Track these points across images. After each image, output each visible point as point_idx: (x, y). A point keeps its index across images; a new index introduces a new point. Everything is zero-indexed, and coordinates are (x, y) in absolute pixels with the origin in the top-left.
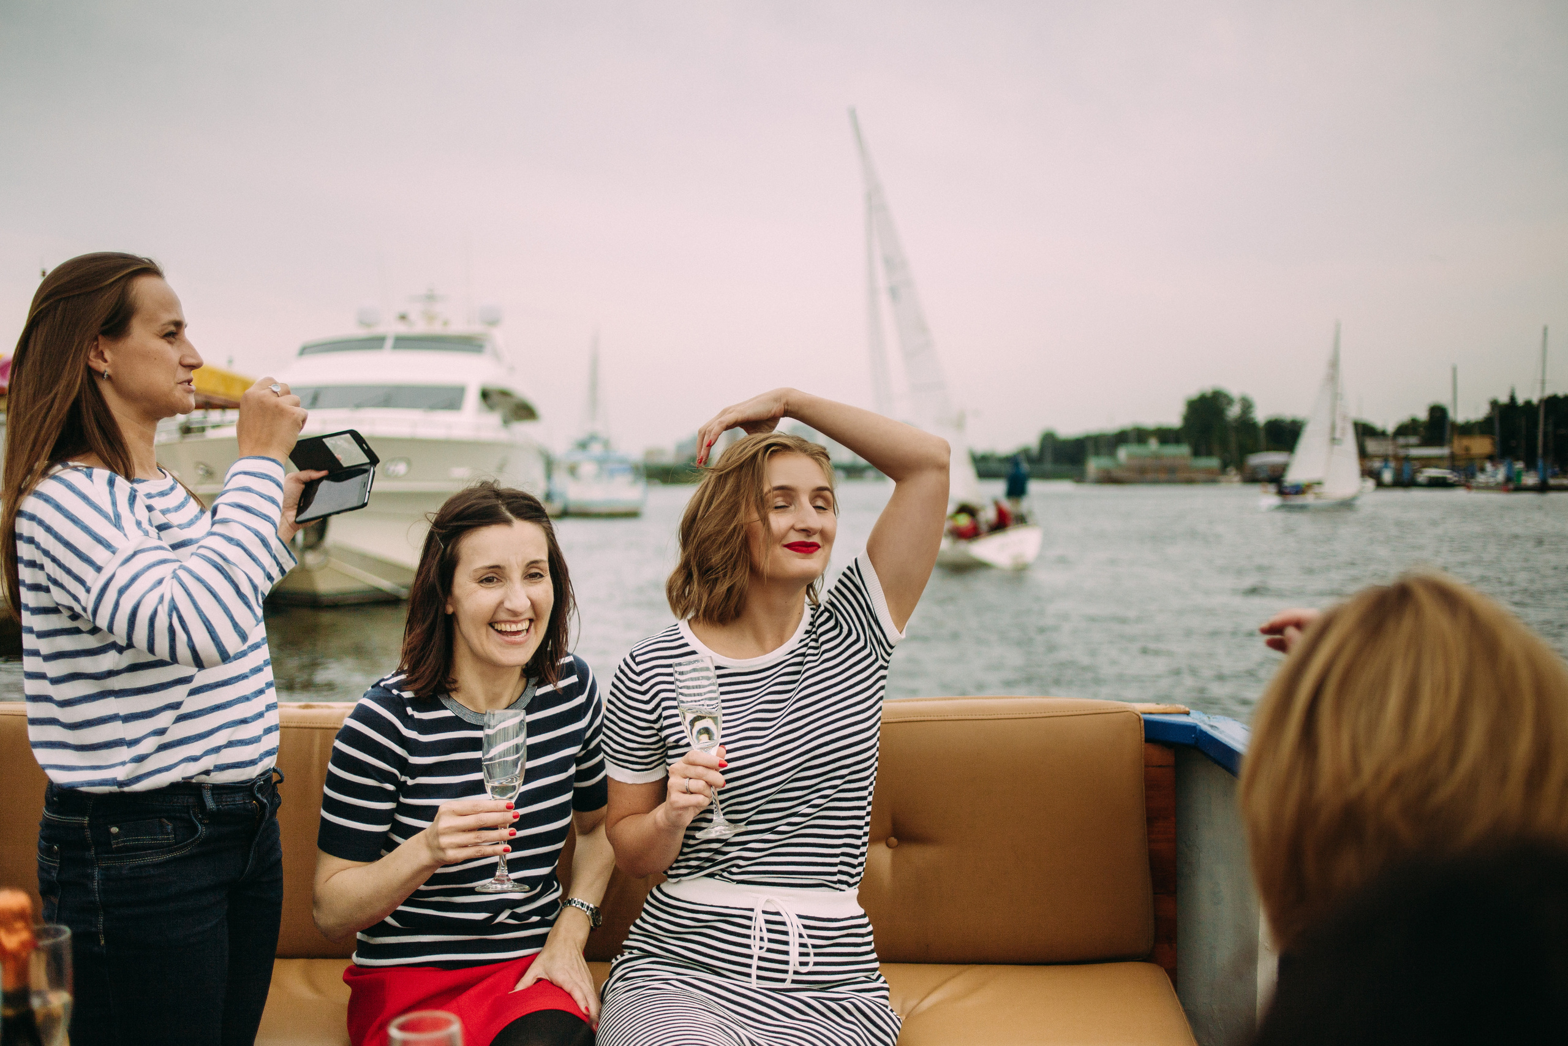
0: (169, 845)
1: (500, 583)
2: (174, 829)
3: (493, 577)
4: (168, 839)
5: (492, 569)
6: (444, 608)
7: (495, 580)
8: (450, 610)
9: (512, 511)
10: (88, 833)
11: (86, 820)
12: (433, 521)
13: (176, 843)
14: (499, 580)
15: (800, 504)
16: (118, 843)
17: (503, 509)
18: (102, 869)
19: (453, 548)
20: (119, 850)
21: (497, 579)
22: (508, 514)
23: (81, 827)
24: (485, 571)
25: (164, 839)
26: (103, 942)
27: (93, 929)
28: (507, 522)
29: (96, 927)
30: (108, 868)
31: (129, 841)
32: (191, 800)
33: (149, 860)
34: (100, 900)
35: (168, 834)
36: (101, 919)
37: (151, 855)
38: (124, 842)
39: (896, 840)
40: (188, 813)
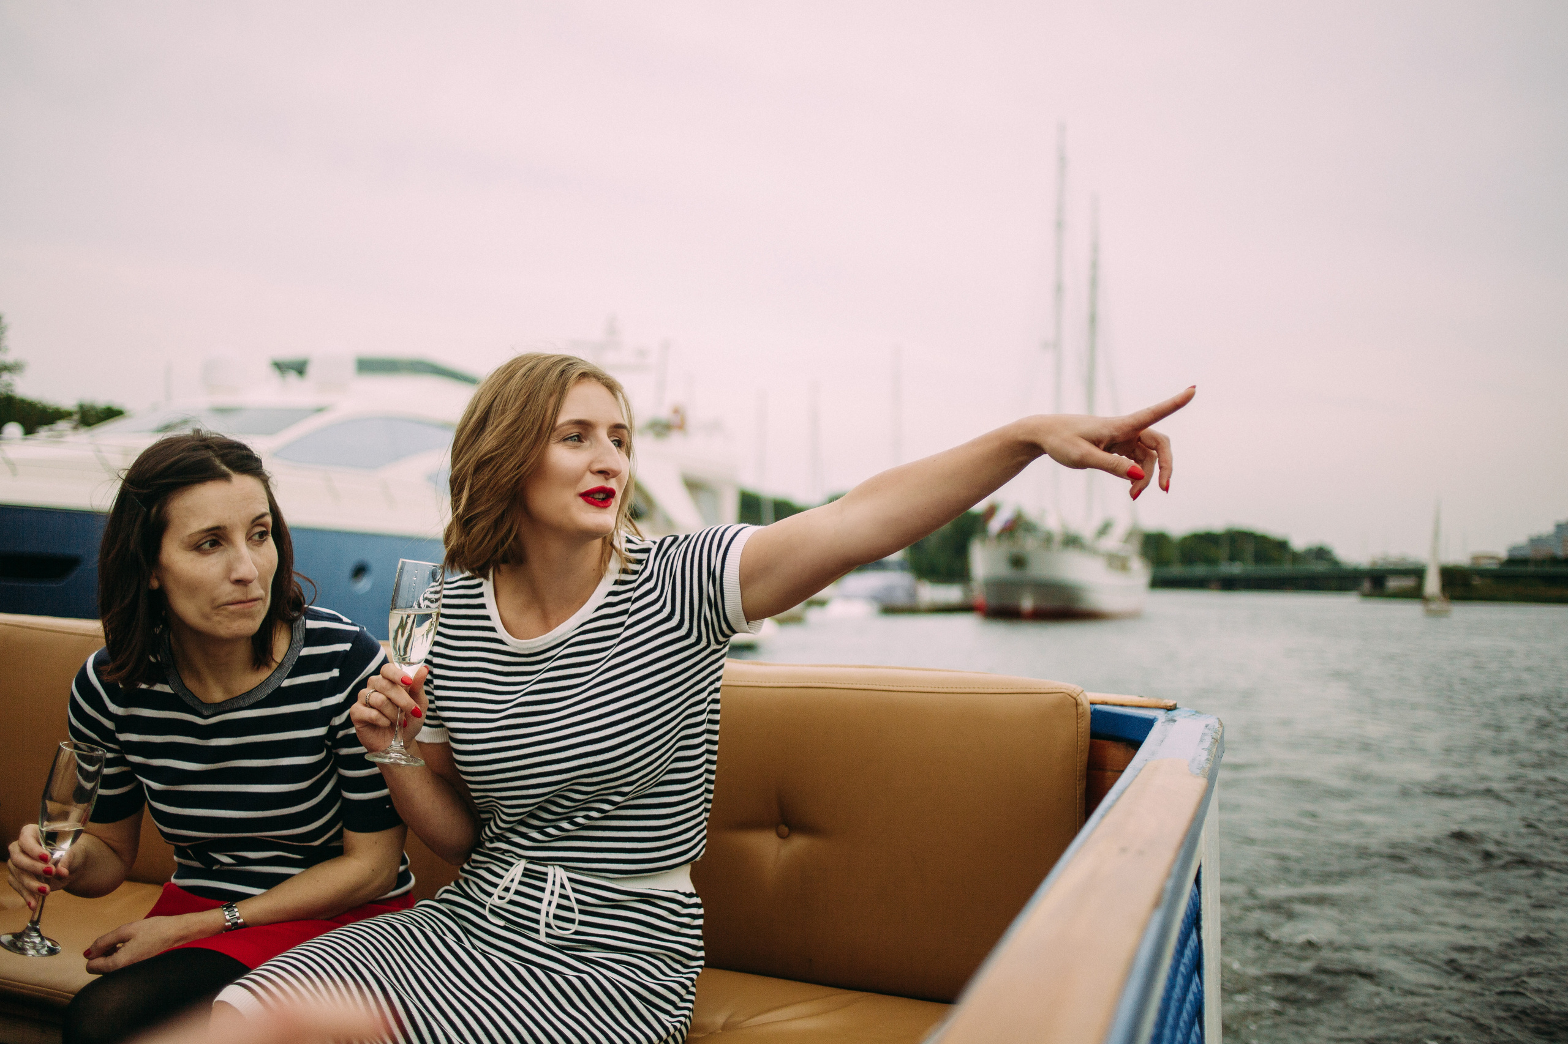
1: (221, 548)
5: (211, 532)
6: (149, 582)
8: (155, 584)
9: (229, 465)
12: (124, 478)
14: (219, 544)
15: (598, 440)
17: (218, 462)
19: (159, 511)
21: (217, 542)
22: (224, 468)
24: (205, 534)
28: (225, 477)
39: (786, 829)
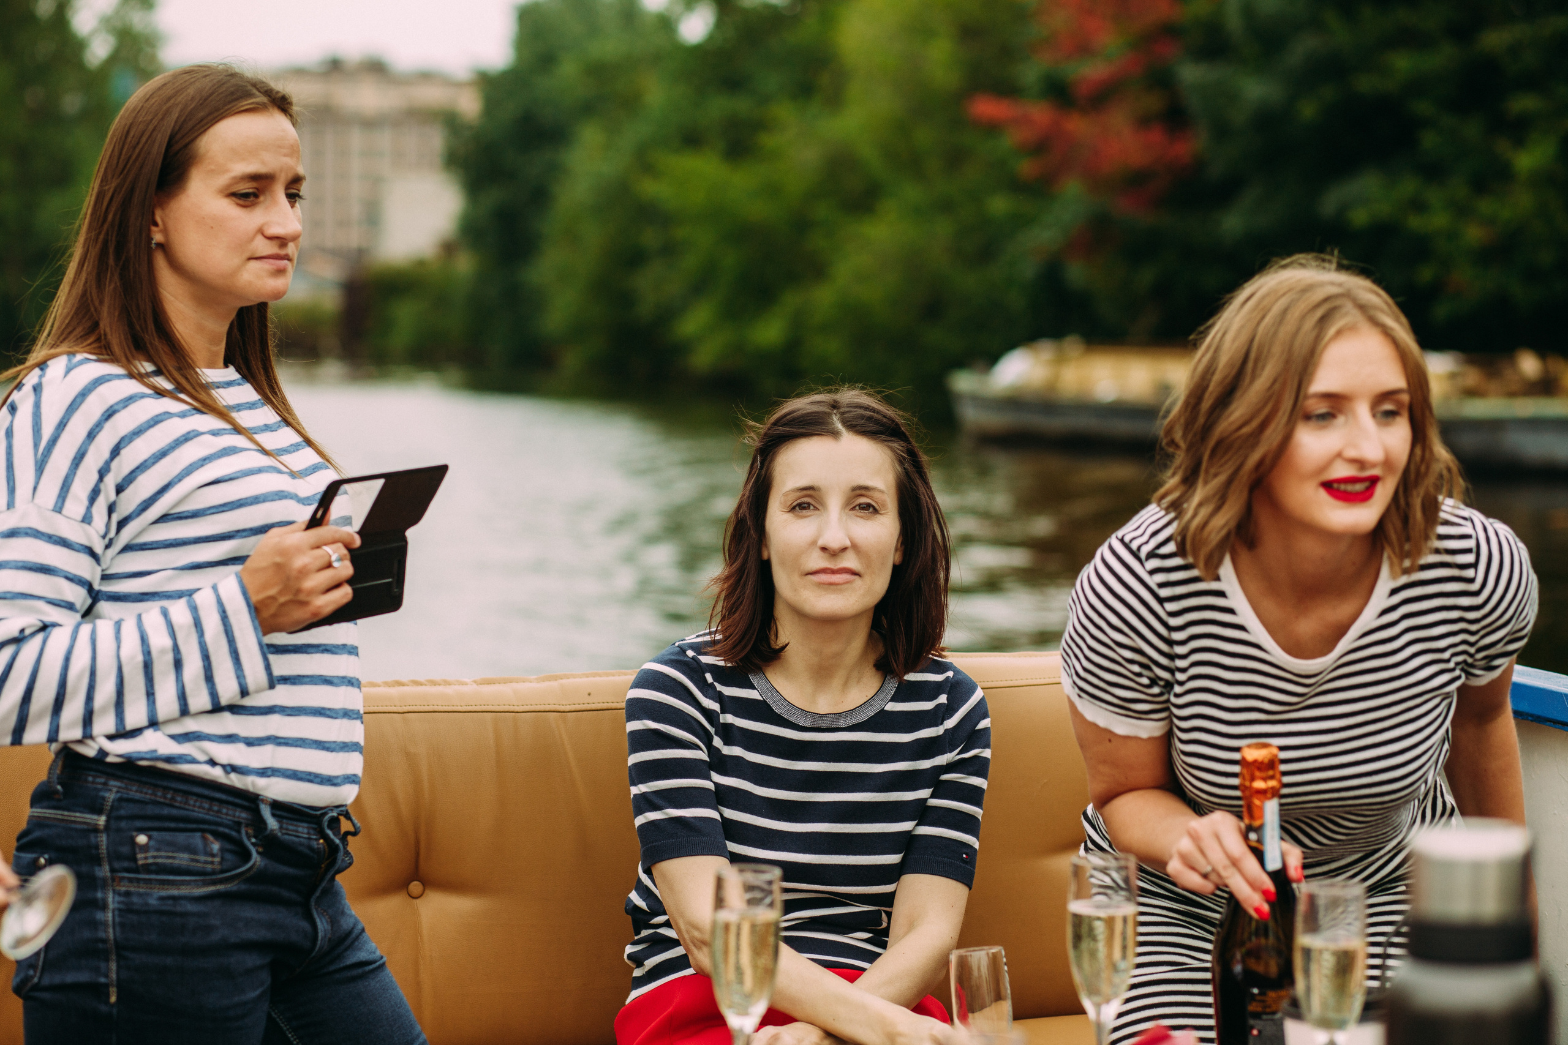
0: (213, 873)
1: (817, 512)
2: (222, 850)
3: (809, 504)
4: (212, 863)
5: (807, 493)
7: (812, 507)
10: (103, 839)
11: (102, 820)
13: (222, 871)
14: (816, 508)
15: (1355, 417)
16: (146, 858)
18: (119, 894)
20: (147, 868)
21: (814, 507)
22: (839, 426)
23: (95, 830)
24: (800, 494)
25: (206, 862)
26: (113, 999)
27: (103, 980)
29: (107, 976)
30: (128, 894)
31: (161, 857)
32: (244, 815)
33: (184, 891)
34: (115, 939)
35: (213, 855)
36: (113, 966)
37: (187, 883)
38: (155, 857)
40: (239, 832)
